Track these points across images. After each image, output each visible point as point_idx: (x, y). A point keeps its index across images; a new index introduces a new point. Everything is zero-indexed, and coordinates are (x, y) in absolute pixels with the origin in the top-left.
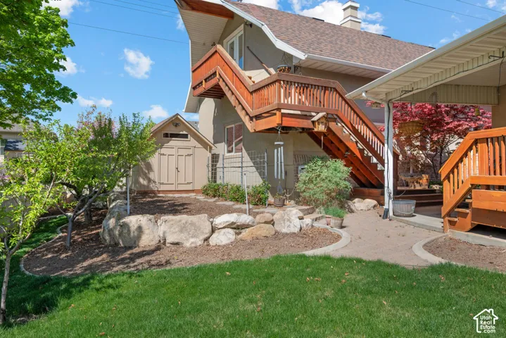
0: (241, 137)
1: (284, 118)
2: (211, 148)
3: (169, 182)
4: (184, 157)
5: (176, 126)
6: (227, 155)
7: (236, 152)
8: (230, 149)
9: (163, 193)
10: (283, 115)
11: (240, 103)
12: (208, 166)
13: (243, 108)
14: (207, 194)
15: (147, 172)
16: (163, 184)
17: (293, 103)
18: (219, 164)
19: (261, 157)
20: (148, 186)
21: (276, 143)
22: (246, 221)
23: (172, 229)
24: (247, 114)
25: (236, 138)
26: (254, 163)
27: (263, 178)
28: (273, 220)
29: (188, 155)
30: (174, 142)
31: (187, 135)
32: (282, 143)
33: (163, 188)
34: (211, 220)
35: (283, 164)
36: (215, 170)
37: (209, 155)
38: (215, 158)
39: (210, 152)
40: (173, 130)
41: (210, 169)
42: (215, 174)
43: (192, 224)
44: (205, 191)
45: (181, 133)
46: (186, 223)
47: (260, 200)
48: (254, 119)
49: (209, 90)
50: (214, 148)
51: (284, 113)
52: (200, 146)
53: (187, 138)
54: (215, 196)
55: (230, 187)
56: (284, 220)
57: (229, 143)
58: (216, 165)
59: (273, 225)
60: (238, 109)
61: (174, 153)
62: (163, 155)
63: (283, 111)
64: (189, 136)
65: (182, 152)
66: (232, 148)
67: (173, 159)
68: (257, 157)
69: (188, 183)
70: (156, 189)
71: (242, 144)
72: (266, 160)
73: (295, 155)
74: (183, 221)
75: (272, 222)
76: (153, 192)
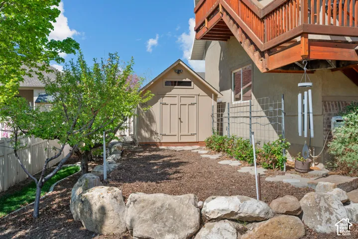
0: (250, 83)
1: (312, 48)
2: (216, 96)
3: (172, 134)
4: (187, 106)
5: (178, 73)
6: (234, 103)
7: (244, 100)
8: (238, 96)
9: (165, 145)
10: (311, 43)
11: (247, 37)
12: (212, 116)
13: (252, 43)
14: (211, 148)
15: (148, 123)
16: (165, 135)
17: (327, 24)
18: (225, 114)
19: (275, 105)
20: (150, 139)
21: (300, 85)
22: (254, 211)
23: (142, 215)
24: (257, 49)
25: (244, 84)
26: (266, 113)
27: (279, 134)
28: (300, 209)
29: (192, 104)
30: (177, 91)
31: (190, 82)
32: (310, 84)
33: (165, 139)
34: (200, 204)
35: (311, 115)
36: (222, 120)
37: (214, 104)
38: (221, 107)
39: (215, 100)
40: (175, 77)
41: (216, 120)
42: (222, 124)
43: (170, 209)
44: (209, 144)
45: (184, 80)
46: (162, 207)
47: (275, 162)
48: (266, 55)
49: (212, 30)
50: (219, 95)
51: (312, 40)
52: (205, 94)
53: (191, 85)
54: (219, 151)
55: (236, 141)
56: (320, 210)
57: (237, 91)
58: (222, 115)
59: (300, 216)
60: (246, 45)
61: (176, 102)
62: (165, 104)
63: (311, 37)
64: (192, 83)
65: (184, 101)
66: (240, 95)
67: (175, 109)
68: (271, 105)
69: (192, 135)
70: (158, 141)
71: (251, 90)
72: (283, 109)
73: (324, 102)
74: (159, 204)
75: (298, 213)
76: (155, 144)
